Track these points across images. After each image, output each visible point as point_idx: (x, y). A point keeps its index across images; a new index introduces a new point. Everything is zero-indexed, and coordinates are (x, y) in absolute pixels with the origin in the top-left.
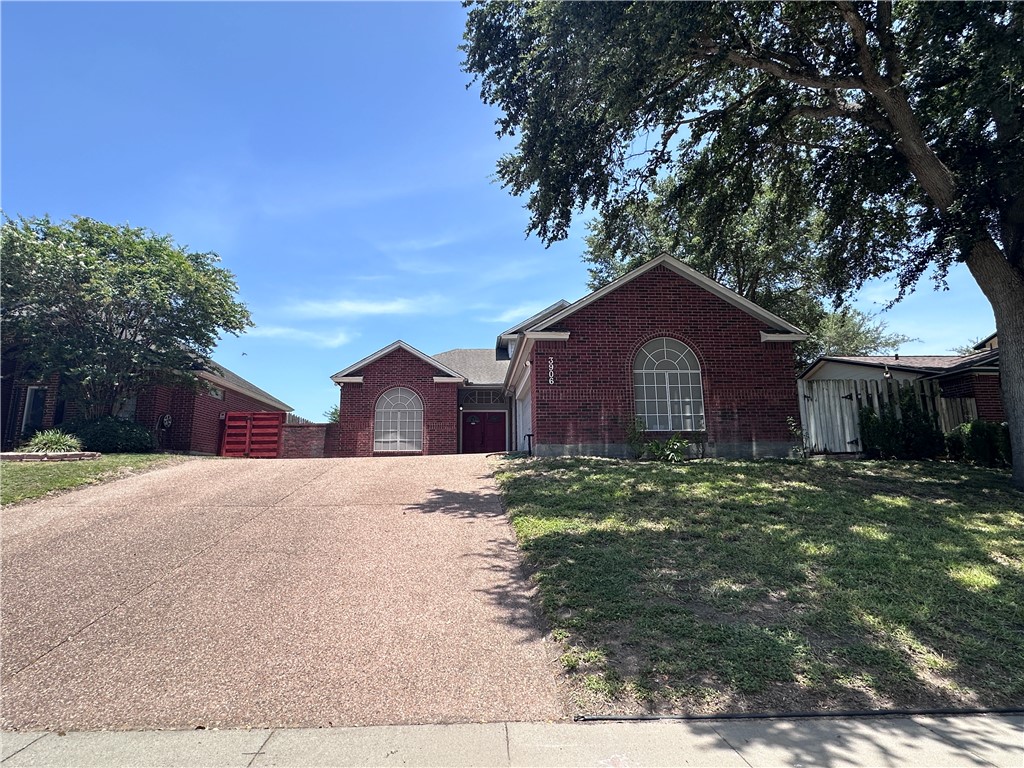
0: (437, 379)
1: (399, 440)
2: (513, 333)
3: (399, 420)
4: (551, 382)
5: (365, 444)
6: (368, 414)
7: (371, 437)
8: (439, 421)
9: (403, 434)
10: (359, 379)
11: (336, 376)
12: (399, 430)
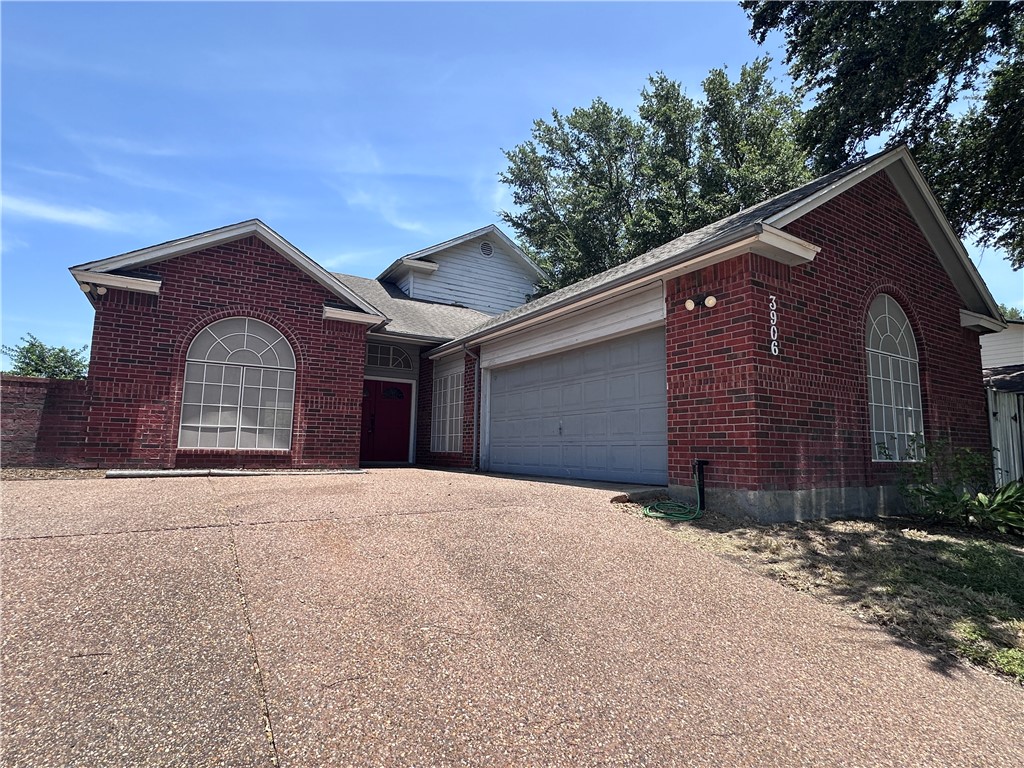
0: (331, 313)
1: (240, 424)
2: (420, 259)
3: (242, 385)
4: (774, 350)
5: (157, 433)
6: (167, 368)
7: (172, 418)
8: (328, 393)
9: (250, 415)
10: (152, 286)
11: (87, 268)
12: (241, 405)
